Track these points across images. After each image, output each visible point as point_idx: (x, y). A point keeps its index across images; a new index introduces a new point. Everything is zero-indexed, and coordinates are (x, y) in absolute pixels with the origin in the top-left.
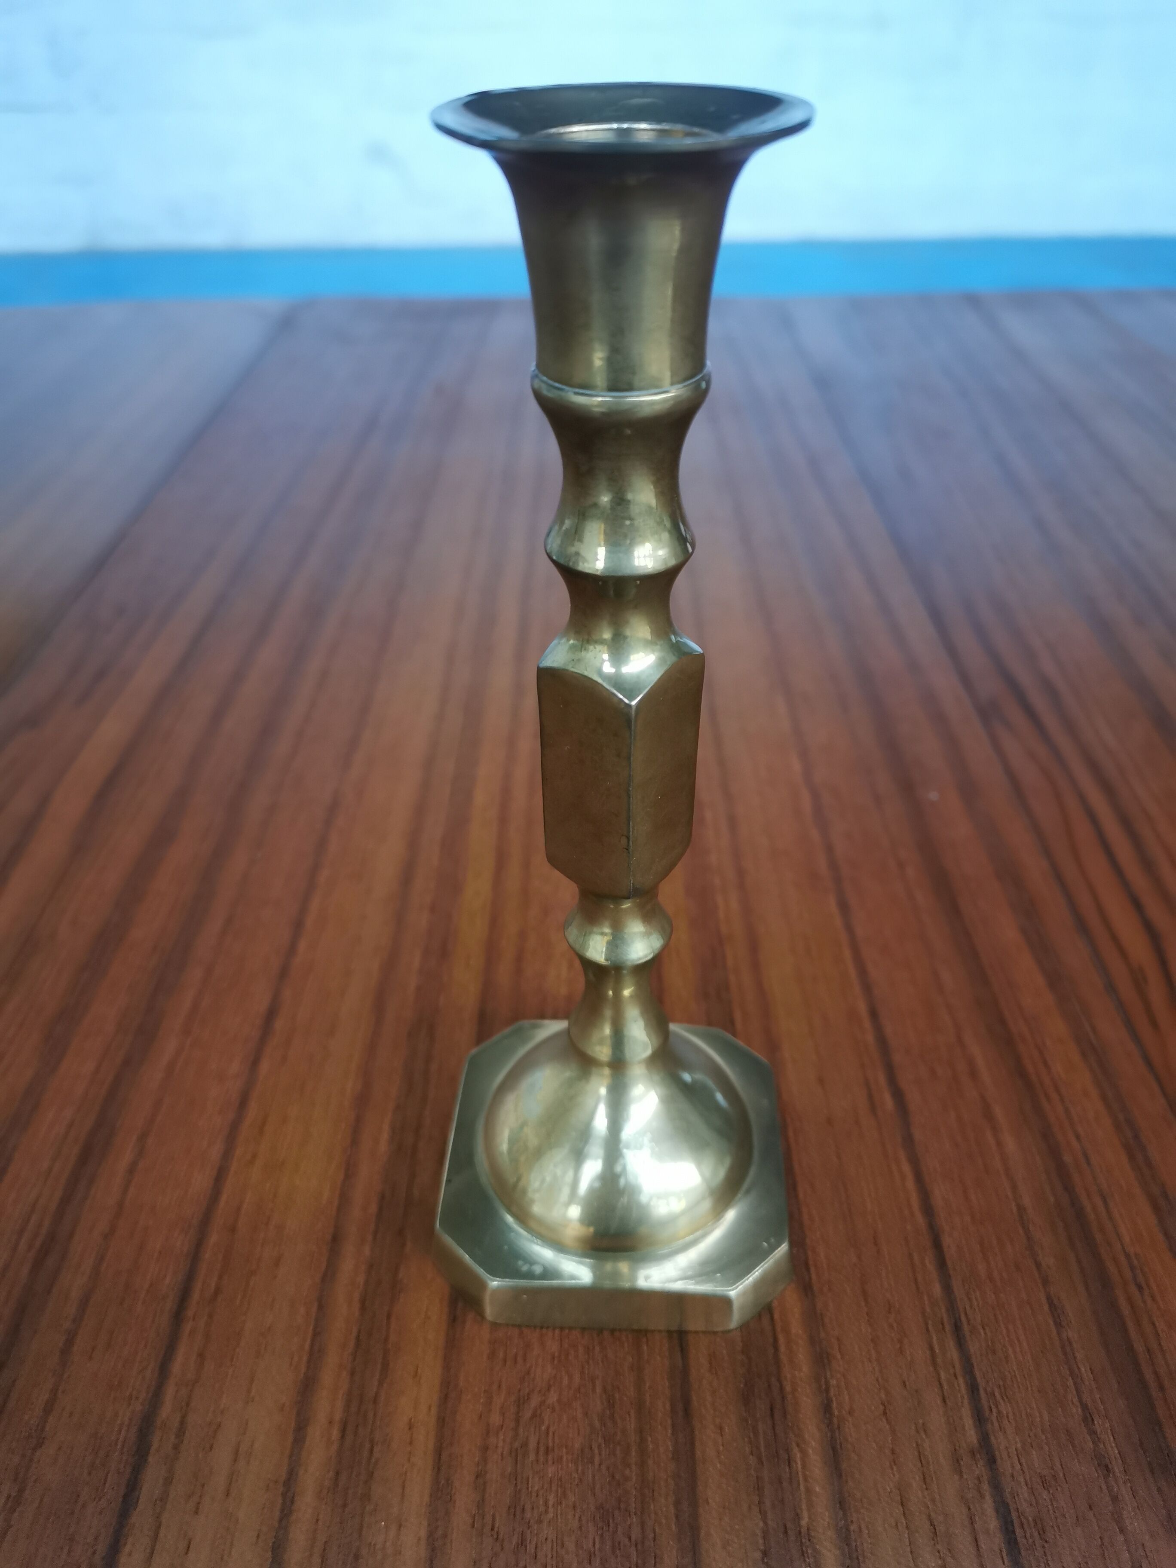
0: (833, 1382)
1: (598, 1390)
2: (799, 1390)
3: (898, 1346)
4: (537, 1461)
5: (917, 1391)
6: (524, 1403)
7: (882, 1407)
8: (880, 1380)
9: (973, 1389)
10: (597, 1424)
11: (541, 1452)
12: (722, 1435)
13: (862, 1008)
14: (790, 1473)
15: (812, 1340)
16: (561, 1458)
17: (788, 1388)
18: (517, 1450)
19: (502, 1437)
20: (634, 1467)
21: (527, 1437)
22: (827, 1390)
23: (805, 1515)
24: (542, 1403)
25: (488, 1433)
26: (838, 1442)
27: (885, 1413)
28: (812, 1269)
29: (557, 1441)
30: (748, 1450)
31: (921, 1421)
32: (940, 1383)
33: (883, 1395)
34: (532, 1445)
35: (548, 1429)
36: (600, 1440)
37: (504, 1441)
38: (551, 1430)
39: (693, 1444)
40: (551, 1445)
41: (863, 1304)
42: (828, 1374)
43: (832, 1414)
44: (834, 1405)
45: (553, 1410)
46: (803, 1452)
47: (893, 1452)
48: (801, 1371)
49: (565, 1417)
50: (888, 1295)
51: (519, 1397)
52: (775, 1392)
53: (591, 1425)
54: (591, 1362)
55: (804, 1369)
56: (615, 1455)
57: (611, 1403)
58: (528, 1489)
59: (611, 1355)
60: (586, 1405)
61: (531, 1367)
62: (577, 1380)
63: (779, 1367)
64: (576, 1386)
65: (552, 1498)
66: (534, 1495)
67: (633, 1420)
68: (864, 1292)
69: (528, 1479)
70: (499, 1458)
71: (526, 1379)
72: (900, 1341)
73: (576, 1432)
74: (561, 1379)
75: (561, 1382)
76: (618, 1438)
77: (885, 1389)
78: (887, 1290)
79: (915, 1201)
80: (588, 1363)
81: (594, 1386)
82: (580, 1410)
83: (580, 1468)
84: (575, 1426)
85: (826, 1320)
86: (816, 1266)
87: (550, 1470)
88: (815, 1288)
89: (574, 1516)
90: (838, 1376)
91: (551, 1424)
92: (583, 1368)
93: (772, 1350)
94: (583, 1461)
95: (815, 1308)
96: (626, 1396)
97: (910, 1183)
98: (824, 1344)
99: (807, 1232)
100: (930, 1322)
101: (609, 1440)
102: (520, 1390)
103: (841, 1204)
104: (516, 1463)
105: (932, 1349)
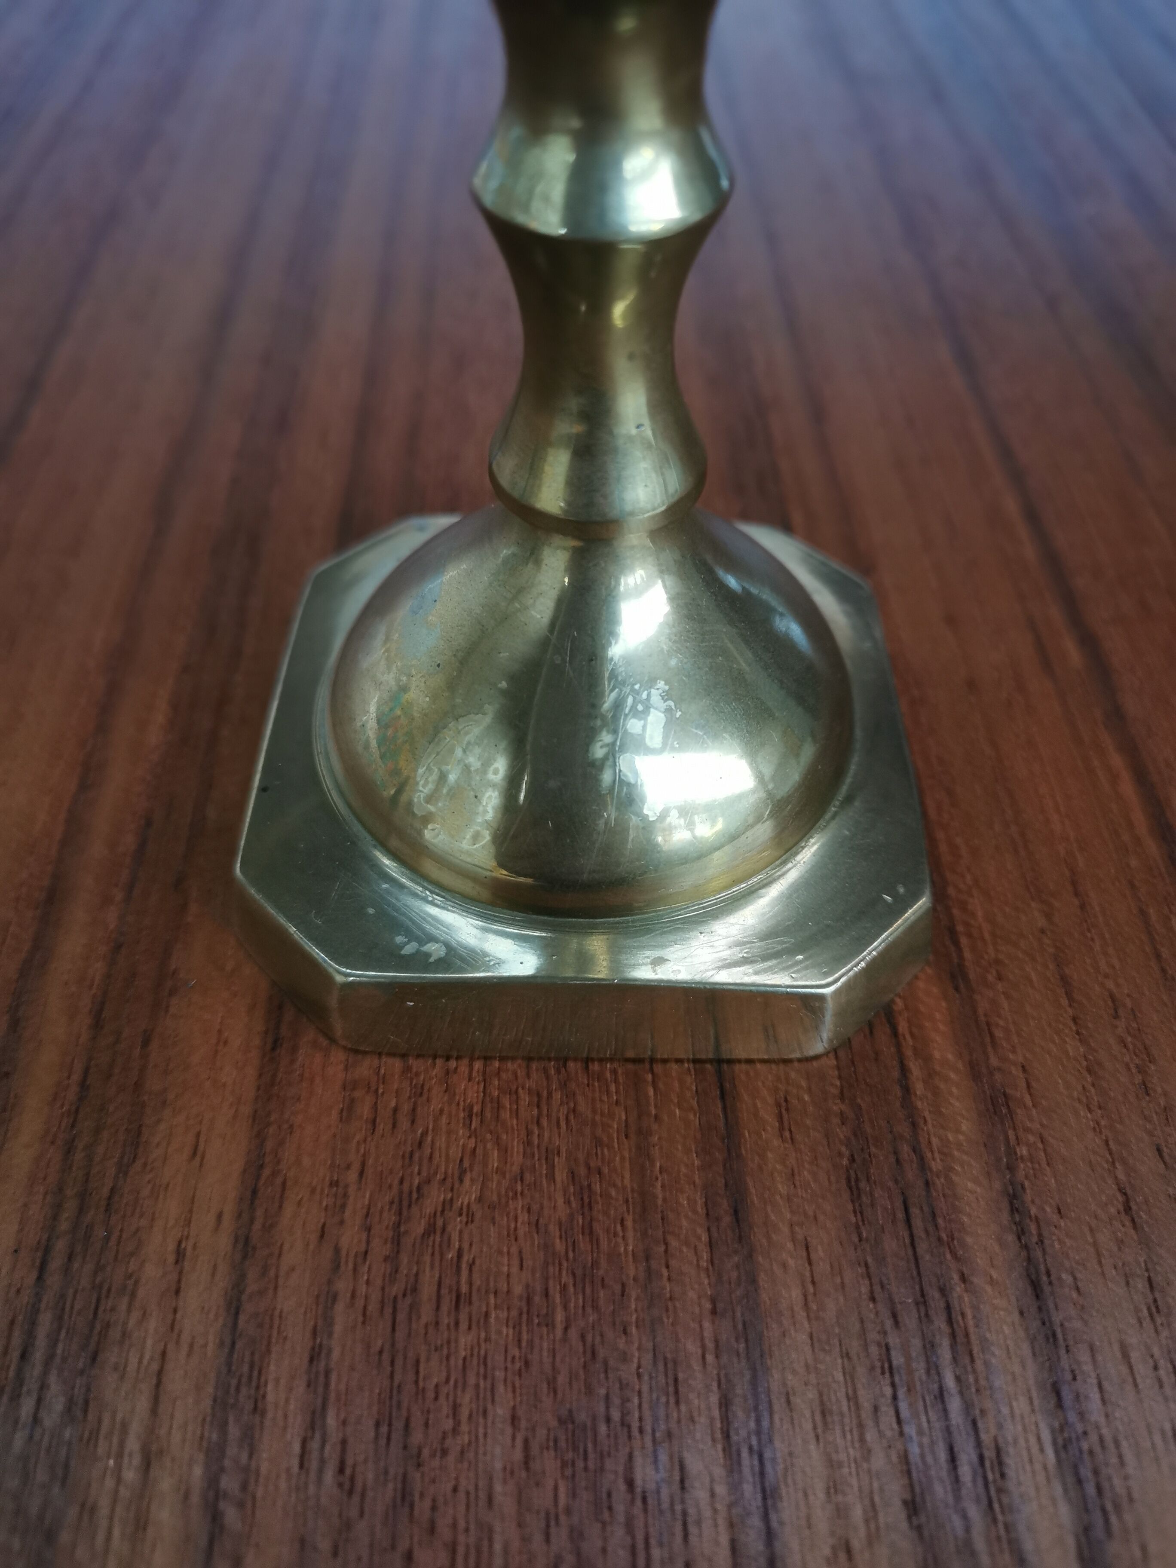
0: (1023, 1151)
1: (561, 1176)
2: (958, 1168)
3: (1138, 1079)
4: (437, 1323)
6: (410, 1206)
7: (1121, 1198)
8: (1111, 1143)
10: (559, 1245)
11: (445, 1306)
12: (810, 1263)
13: (1011, 505)
14: (953, 1332)
15: (975, 1072)
16: (487, 1315)
17: (936, 1165)
18: (395, 1300)
19: (365, 1278)
20: (634, 1330)
21: (417, 1274)
22: (1012, 1168)
24: (448, 1204)
25: (336, 1267)
26: (1042, 1268)
27: (1128, 1209)
28: (964, 941)
29: (477, 1282)
30: (864, 1291)
33: (1120, 1173)
34: (427, 1290)
35: (460, 1255)
36: (566, 1278)
37: (368, 1283)
38: (465, 1259)
39: (753, 1281)
40: (464, 1289)
41: (1064, 1002)
42: (1011, 1133)
43: (1024, 1214)
44: (1028, 1196)
45: (470, 1219)
46: (975, 1292)
47: (1151, 1284)
48: (958, 1131)
49: (493, 1232)
50: (1110, 984)
51: (401, 1193)
52: (911, 1173)
53: (546, 1247)
54: (544, 1122)
55: (964, 1128)
56: (595, 1307)
57: (586, 1202)
58: (416, 1382)
59: (583, 1107)
60: (535, 1207)
61: (425, 1134)
62: (517, 1158)
63: (914, 1125)
64: (516, 1169)
65: (466, 1399)
66: (431, 1395)
67: (630, 1234)
68: (1065, 980)
69: (418, 1362)
70: (360, 1319)
71: (417, 1156)
72: (1141, 1070)
73: (516, 1262)
74: (485, 1155)
75: (485, 1164)
76: (601, 1272)
77: (1124, 1162)
78: (1106, 976)
79: (1139, 817)
80: (538, 1123)
81: (552, 1168)
82: (523, 1217)
83: (525, 1337)
84: (514, 1250)
85: (999, 1034)
86: (970, 936)
87: (462, 1341)
88: (972, 976)
89: (514, 1438)
90: (1032, 1139)
91: (466, 1246)
92: (529, 1133)
93: (898, 1091)
94: (529, 1321)
95: (975, 1012)
96: (615, 1185)
97: (1128, 787)
98: (998, 1076)
99: (948, 876)
101: (583, 1276)
102: (401, 1181)
103: (1006, 825)
104: (394, 1329)
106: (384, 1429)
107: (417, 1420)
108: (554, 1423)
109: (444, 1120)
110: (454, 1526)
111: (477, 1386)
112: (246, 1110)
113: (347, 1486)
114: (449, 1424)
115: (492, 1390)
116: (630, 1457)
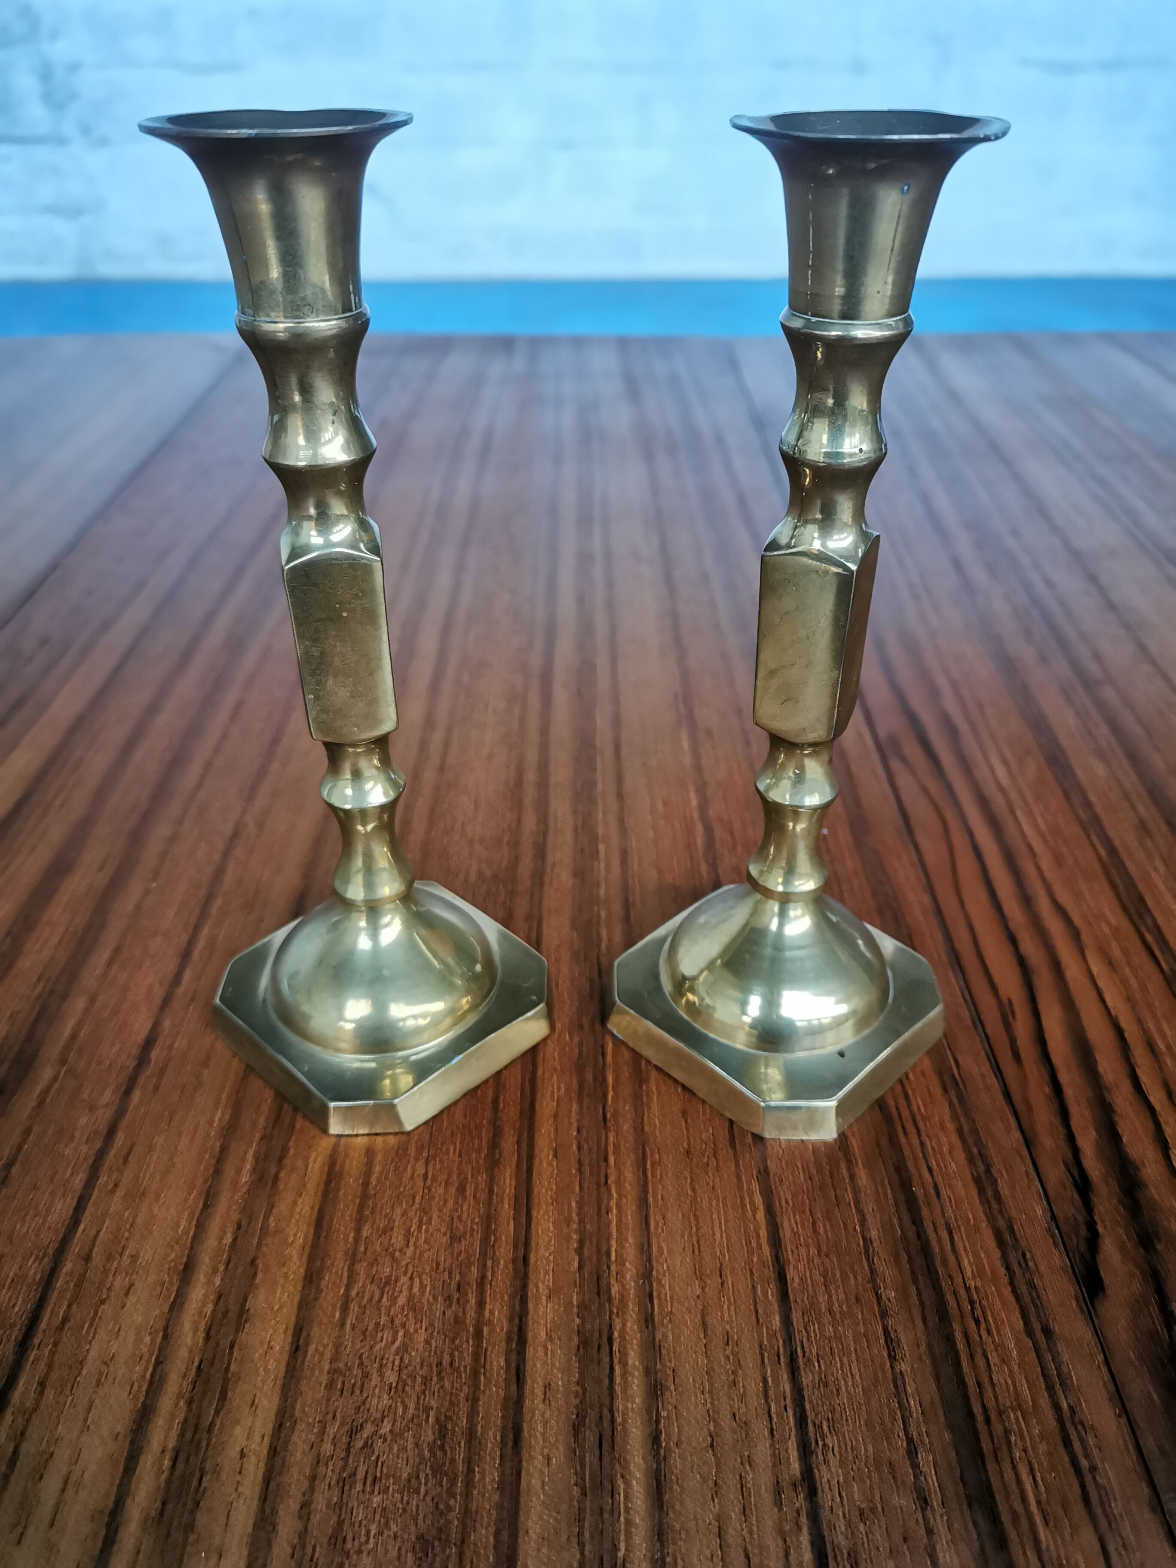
0: (664, 1414)
1: (431, 1420)
2: (630, 1422)
3: (732, 1378)
4: (363, 1491)
5: (745, 1423)
6: (356, 1434)
7: (709, 1439)
8: (711, 1412)
9: (802, 1420)
10: (426, 1453)
11: (368, 1483)
12: (548, 1466)
14: (613, 1504)
15: (648, 1372)
16: (388, 1487)
17: (619, 1420)
18: (345, 1479)
19: (331, 1468)
20: (458, 1497)
21: (356, 1467)
22: (657, 1422)
24: (375, 1433)
25: (318, 1463)
26: (663, 1473)
27: (712, 1446)
28: (656, 1302)
29: (385, 1471)
30: (573, 1482)
31: (746, 1454)
32: (770, 1416)
33: (712, 1428)
34: (360, 1475)
35: (378, 1458)
36: (428, 1471)
37: (333, 1471)
38: (381, 1459)
39: (519, 1474)
40: (378, 1474)
41: (702, 1336)
42: (660, 1405)
43: (660, 1446)
44: (663, 1437)
45: (385, 1440)
46: (627, 1483)
47: (716, 1484)
48: (634, 1402)
49: (396, 1447)
50: (728, 1327)
51: (352, 1427)
52: (606, 1423)
53: (421, 1456)
54: (427, 1393)
55: (637, 1401)
56: (442, 1486)
57: (442, 1432)
58: (351, 1519)
59: (447, 1384)
60: (418, 1436)
61: (367, 1397)
62: (411, 1410)
63: (612, 1398)
64: (410, 1416)
65: (374, 1529)
66: (357, 1525)
67: (462, 1449)
68: (704, 1324)
69: (352, 1509)
70: (327, 1487)
71: (361, 1409)
72: (734, 1373)
73: (405, 1462)
74: (396, 1407)
75: (395, 1413)
76: (446, 1469)
77: (715, 1421)
78: (727, 1323)
79: (763, 1233)
80: (424, 1394)
81: (428, 1416)
82: (411, 1440)
83: (405, 1498)
84: (405, 1456)
85: (664, 1352)
86: (659, 1298)
87: (375, 1500)
88: (656, 1320)
89: (394, 1546)
90: (670, 1407)
91: (381, 1454)
92: (419, 1398)
93: (607, 1381)
94: (409, 1491)
95: (654, 1339)
96: (458, 1426)
97: (761, 1215)
98: (659, 1376)
99: (654, 1264)
100: (766, 1355)
101: (437, 1470)
102: (354, 1421)
103: (690, 1235)
104: (343, 1493)
105: (765, 1381)
106: (333, 1541)
107: (349, 1537)
108: (414, 1539)
109: (377, 1390)
111: (380, 1521)
114: (363, 1539)
115: (387, 1524)
116: (448, 1558)
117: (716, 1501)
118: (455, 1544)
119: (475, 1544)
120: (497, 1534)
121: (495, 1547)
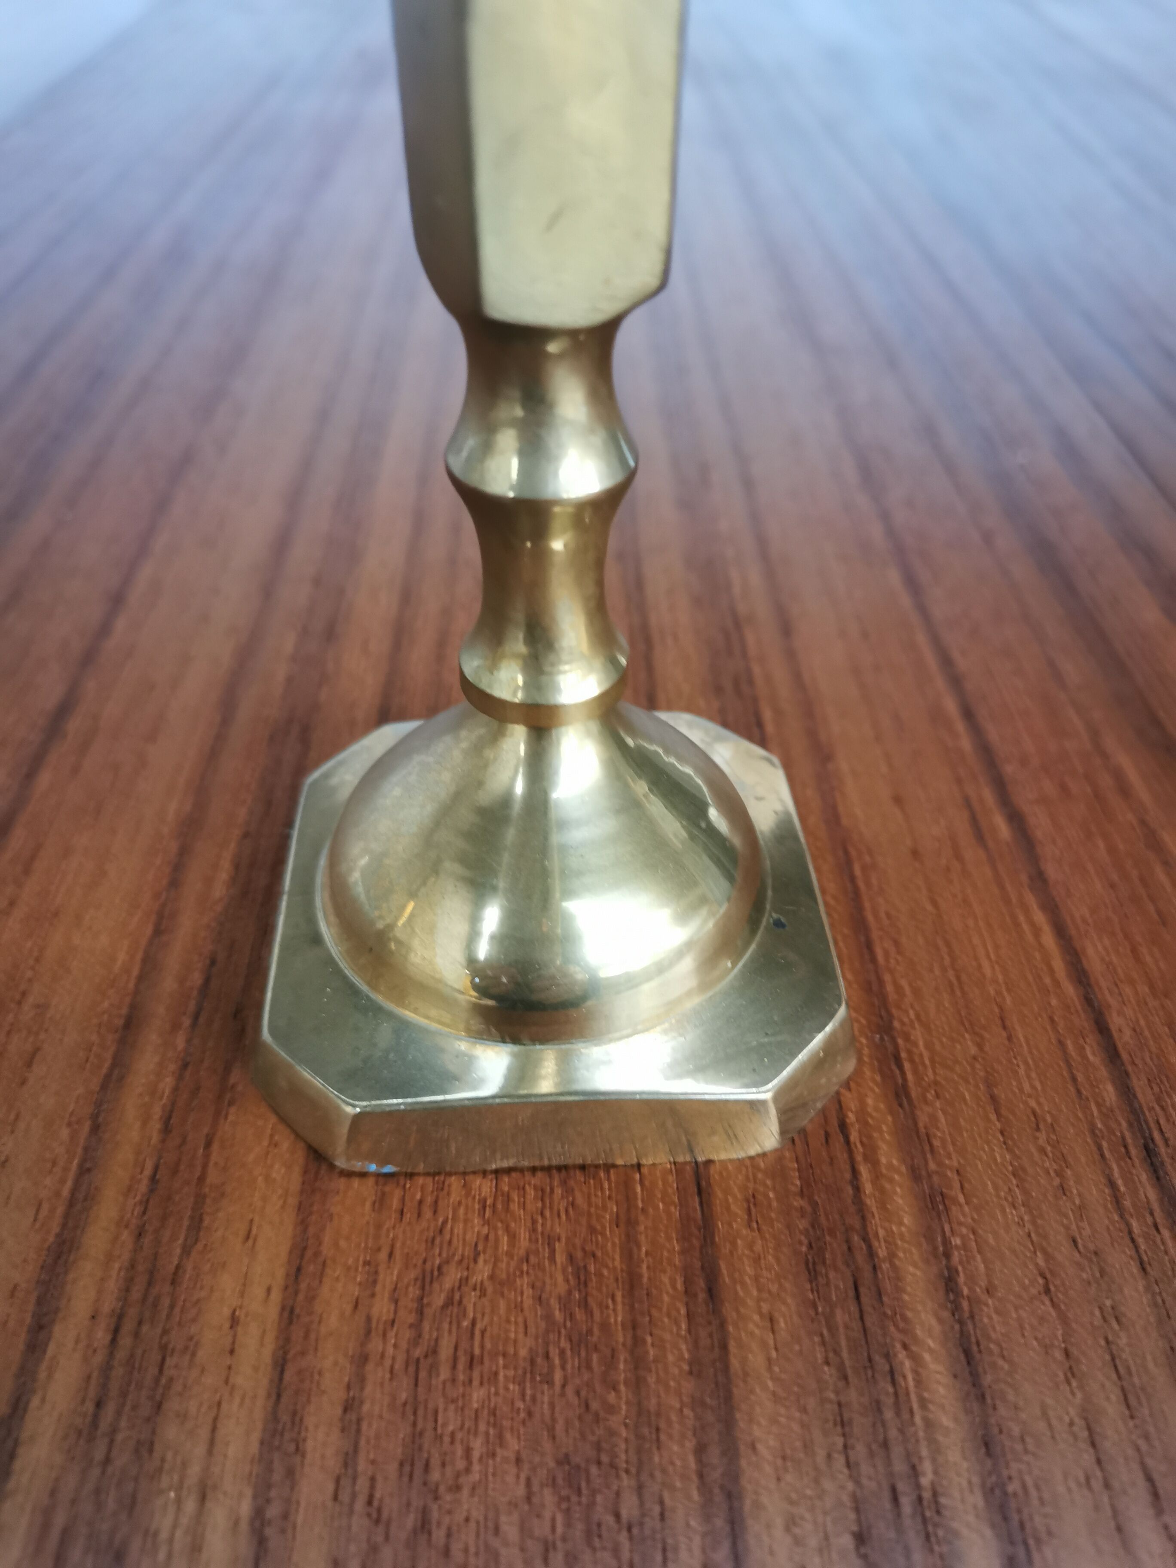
0: (957, 1241)
1: (561, 1258)
2: (901, 1255)
3: (1057, 1181)
4: (454, 1380)
5: (1096, 1253)
6: (431, 1282)
7: (1041, 1281)
8: (1033, 1235)
10: (558, 1315)
11: (461, 1366)
12: (773, 1332)
13: (950, 704)
14: (896, 1394)
15: (915, 1174)
16: (496, 1374)
17: (882, 1252)
18: (418, 1361)
19: (393, 1341)
20: (622, 1388)
21: (437, 1340)
22: (947, 1255)
23: (927, 1467)
24: (464, 1281)
25: (368, 1332)
26: (973, 1339)
27: (1047, 1291)
28: (907, 1066)
29: (488, 1345)
30: (820, 1357)
31: (1108, 1303)
32: (1133, 1240)
33: (1041, 1261)
34: (445, 1352)
35: (474, 1323)
36: (564, 1344)
37: (395, 1346)
38: (479, 1326)
39: (724, 1347)
40: (477, 1351)
41: (993, 1117)
42: (947, 1228)
43: (958, 1294)
44: (962, 1279)
45: (483, 1293)
46: (915, 1358)
47: (1067, 1354)
48: (901, 1223)
49: (502, 1304)
50: (1033, 1103)
51: (424, 1272)
52: (860, 1258)
53: (548, 1317)
54: (547, 1213)
55: (906, 1221)
56: (589, 1367)
57: (581, 1278)
58: (435, 1429)
59: (580, 1200)
60: (538, 1284)
61: (445, 1222)
62: (524, 1242)
63: (863, 1218)
64: (522, 1252)
65: (478, 1446)
66: (447, 1439)
67: (620, 1307)
68: (993, 1099)
69: (436, 1412)
70: (388, 1376)
71: (437, 1241)
72: (1059, 1174)
73: (521, 1329)
74: (497, 1240)
75: (496, 1248)
76: (595, 1339)
77: (1045, 1252)
78: (1030, 1096)
79: (1059, 964)
80: (542, 1214)
81: (553, 1252)
82: (528, 1292)
83: (529, 1392)
84: (520, 1320)
85: (936, 1143)
86: (912, 1061)
87: (475, 1396)
88: (914, 1094)
89: (518, 1477)
90: (964, 1231)
91: (479, 1316)
92: (534, 1222)
93: (850, 1190)
94: (533, 1379)
95: (916, 1123)
96: (607, 1267)
97: (1049, 939)
98: (935, 1179)
99: (894, 1011)
100: (1105, 1144)
101: (579, 1342)
102: (425, 1262)
103: (944, 969)
104: (416, 1385)
105: (1112, 1184)
106: (407, 1469)
107: (435, 1462)
108: (552, 1464)
109: (462, 1211)
110: (466, 1550)
111: (487, 1434)
112: (292, 1201)
113: (375, 1515)
114: (460, 1465)
115: (500, 1436)
116: (618, 1494)
117: (1074, 1384)
118: (627, 1471)
119: (664, 1471)
120: (700, 1450)
121: (701, 1476)
